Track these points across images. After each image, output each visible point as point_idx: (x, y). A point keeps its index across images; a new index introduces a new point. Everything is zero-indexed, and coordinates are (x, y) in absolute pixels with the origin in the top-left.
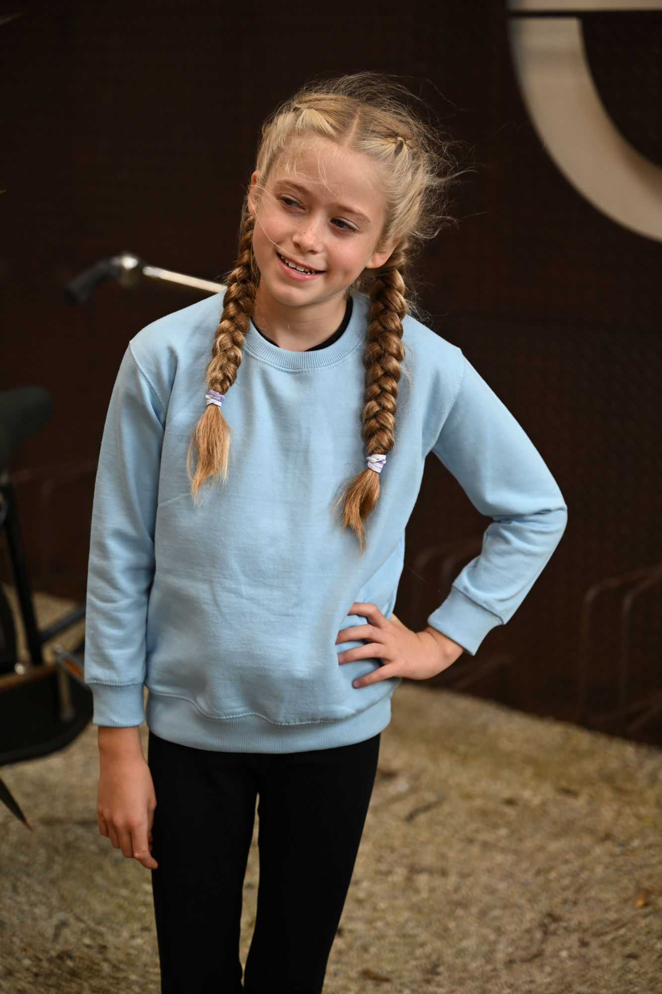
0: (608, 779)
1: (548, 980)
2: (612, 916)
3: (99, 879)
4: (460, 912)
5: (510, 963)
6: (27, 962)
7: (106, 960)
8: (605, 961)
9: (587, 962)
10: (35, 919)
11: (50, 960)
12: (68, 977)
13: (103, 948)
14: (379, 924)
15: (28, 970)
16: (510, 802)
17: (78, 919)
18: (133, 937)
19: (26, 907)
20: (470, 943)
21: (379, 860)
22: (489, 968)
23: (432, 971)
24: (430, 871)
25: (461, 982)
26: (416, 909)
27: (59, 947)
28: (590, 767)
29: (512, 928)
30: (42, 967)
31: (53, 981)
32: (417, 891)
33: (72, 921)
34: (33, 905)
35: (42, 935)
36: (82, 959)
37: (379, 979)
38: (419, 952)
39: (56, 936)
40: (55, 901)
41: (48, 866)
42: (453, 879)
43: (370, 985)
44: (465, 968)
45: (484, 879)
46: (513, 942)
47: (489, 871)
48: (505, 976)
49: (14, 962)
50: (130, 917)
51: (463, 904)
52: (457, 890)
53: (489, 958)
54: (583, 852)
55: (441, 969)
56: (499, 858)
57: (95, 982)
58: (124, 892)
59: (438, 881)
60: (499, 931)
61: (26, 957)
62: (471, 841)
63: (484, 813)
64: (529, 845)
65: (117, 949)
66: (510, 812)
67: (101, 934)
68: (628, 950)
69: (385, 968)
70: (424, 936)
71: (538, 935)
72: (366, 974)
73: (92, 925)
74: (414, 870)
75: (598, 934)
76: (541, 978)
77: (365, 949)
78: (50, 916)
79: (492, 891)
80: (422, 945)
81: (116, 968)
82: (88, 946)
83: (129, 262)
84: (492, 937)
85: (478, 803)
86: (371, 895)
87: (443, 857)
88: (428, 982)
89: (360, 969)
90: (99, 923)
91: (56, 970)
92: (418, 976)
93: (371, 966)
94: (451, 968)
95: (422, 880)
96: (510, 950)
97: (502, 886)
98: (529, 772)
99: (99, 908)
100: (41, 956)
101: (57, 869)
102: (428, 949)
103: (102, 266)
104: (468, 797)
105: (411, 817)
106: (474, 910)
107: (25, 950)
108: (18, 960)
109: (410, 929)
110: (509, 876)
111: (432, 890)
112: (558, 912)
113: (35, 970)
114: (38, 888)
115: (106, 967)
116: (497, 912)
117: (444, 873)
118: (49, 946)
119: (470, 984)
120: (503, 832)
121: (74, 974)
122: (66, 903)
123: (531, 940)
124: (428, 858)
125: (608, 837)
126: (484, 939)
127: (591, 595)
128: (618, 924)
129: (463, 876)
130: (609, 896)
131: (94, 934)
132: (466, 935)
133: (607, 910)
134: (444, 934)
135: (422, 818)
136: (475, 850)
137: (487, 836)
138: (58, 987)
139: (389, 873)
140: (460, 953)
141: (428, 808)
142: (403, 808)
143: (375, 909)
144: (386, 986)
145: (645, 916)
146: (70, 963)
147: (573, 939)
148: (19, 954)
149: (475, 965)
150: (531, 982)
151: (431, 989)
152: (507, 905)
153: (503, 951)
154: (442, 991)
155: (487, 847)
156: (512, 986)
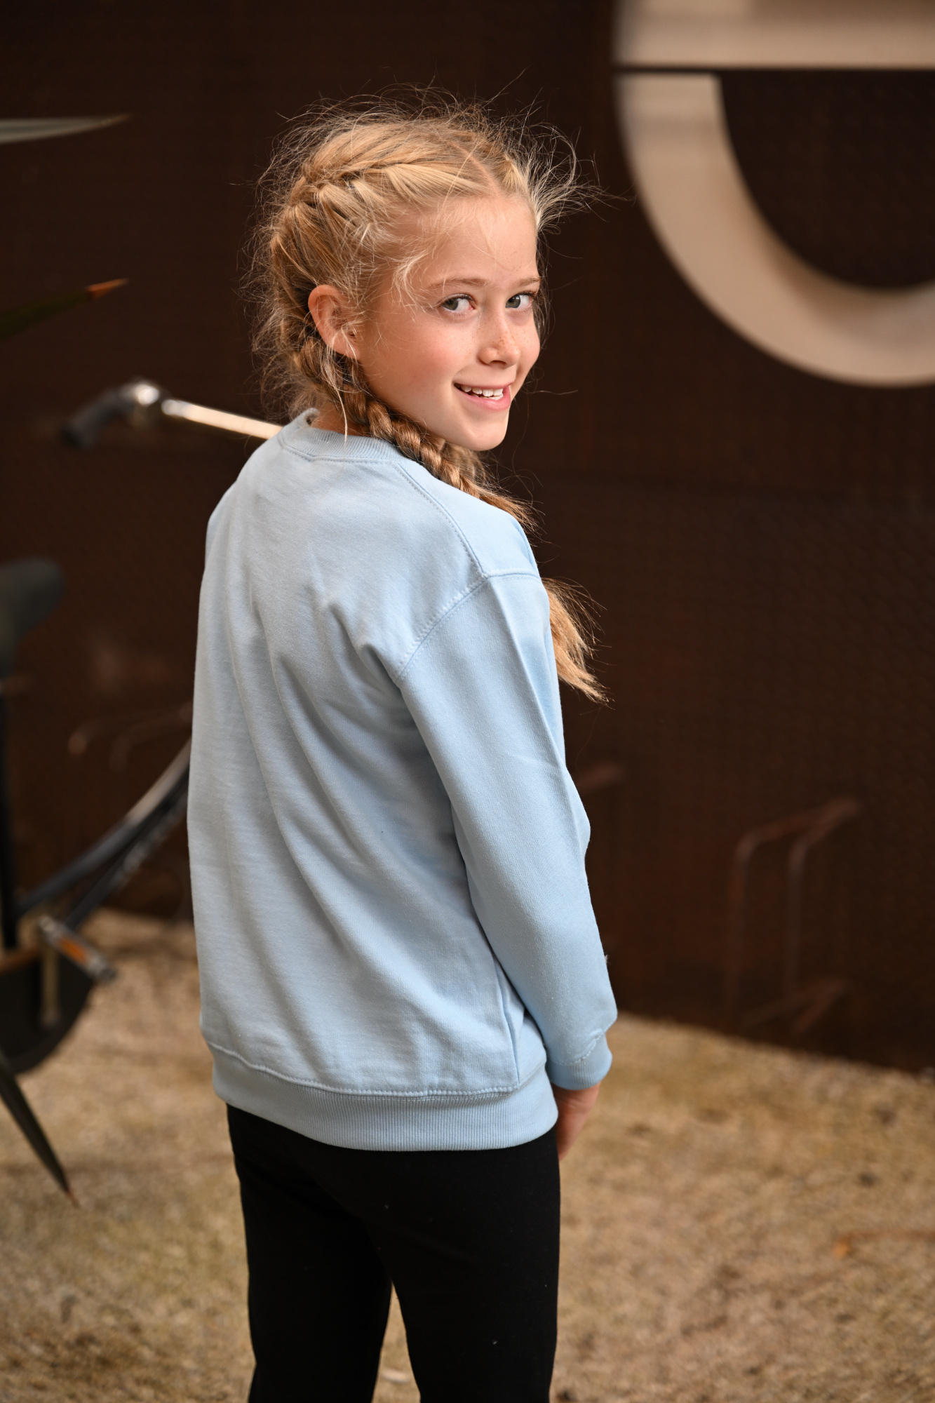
0: (762, 1097)
1: (745, 1350)
2: (806, 1269)
3: (104, 1240)
4: (605, 1271)
5: (687, 1332)
6: (36, 1350)
7: (145, 1343)
8: (811, 1324)
9: (788, 1328)
10: (30, 1295)
11: (68, 1346)
12: (99, 1367)
13: (136, 1329)
15: (39, 1359)
16: (640, 1130)
17: (89, 1293)
18: (171, 1313)
19: (11, 1280)
20: (628, 1308)
22: (660, 1339)
23: (585, 1345)
25: (628, 1357)
27: (74, 1330)
28: (734, 1083)
29: (680, 1288)
30: (57, 1356)
31: (77, 1372)
33: (81, 1296)
34: (20, 1277)
35: (46, 1315)
36: (109, 1344)
39: (66, 1315)
40: (50, 1270)
41: (29, 1226)
42: (584, 1231)
44: (628, 1340)
45: (628, 1228)
46: (684, 1306)
47: (633, 1218)
48: (685, 1349)
49: (18, 1351)
50: (161, 1289)
51: (608, 1259)
52: (594, 1241)
53: (657, 1324)
54: (750, 1191)
55: (600, 1342)
56: (641, 1202)
57: (138, 1372)
58: (144, 1257)
60: (663, 1292)
61: (32, 1340)
62: (596, 1181)
63: (606, 1146)
64: (677, 1182)
65: (155, 1330)
66: (643, 1144)
67: (127, 1311)
68: (841, 1309)
71: (715, 1296)
73: (112, 1301)
75: (795, 1292)
76: (734, 1349)
78: (48, 1291)
79: (639, 1242)
80: (565, 1312)
81: (160, 1352)
82: (114, 1328)
83: (146, 394)
84: (654, 1299)
85: (596, 1132)
88: (583, 1358)
90: (120, 1296)
91: (77, 1358)
92: (570, 1351)
94: (612, 1340)
96: (684, 1313)
97: (654, 1236)
98: (653, 1092)
99: (115, 1279)
100: (53, 1341)
101: (42, 1230)
103: (108, 399)
106: (624, 1266)
107: (27, 1334)
108: (24, 1348)
110: (658, 1223)
112: (737, 1265)
113: (50, 1358)
114: (22, 1256)
115: (147, 1353)
116: (652, 1270)
118: (59, 1327)
119: (644, 1360)
120: (636, 1170)
121: (105, 1363)
122: (66, 1272)
123: (707, 1301)
125: (776, 1171)
126: (644, 1304)
127: (746, 848)
128: (817, 1279)
129: (601, 1224)
130: (799, 1243)
131: (119, 1312)
132: (620, 1299)
133: (798, 1261)
136: (605, 1192)
138: (88, 1379)
140: (619, 1321)
145: (854, 1266)
146: (95, 1350)
147: (763, 1300)
148: (20, 1339)
149: (642, 1335)
150: (719, 1353)
151: (590, 1366)
152: (666, 1260)
153: (674, 1319)
154: (606, 1369)
155: (621, 1188)
156: (699, 1360)
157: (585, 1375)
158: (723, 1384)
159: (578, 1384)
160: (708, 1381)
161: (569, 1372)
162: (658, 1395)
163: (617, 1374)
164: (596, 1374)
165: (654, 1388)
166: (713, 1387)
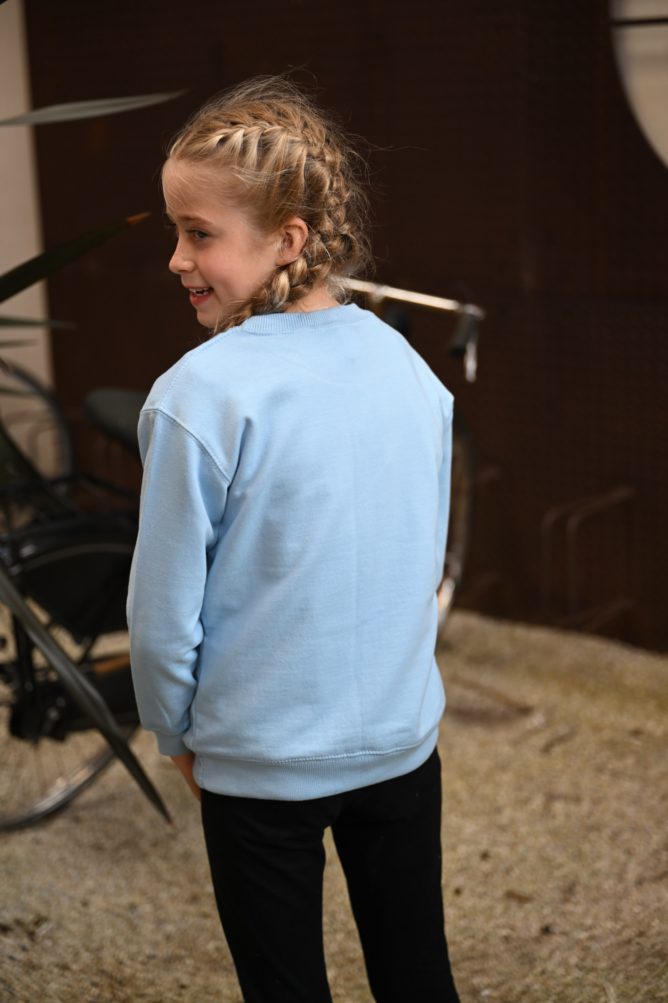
4: (593, 836)
5: (640, 882)
14: (521, 849)
16: (637, 733)
20: (603, 864)
21: (520, 788)
22: (620, 888)
23: (569, 891)
24: (565, 798)
25: (596, 901)
26: (554, 833)
29: (641, 850)
32: (554, 817)
37: (522, 899)
38: (557, 873)
42: (585, 806)
43: (514, 905)
44: (598, 888)
45: (614, 805)
46: (642, 863)
47: (619, 797)
48: (635, 895)
51: (597, 828)
52: (590, 814)
53: (621, 877)
55: (578, 888)
56: (627, 785)
59: (572, 808)
60: (629, 853)
62: (600, 770)
63: (612, 744)
64: (654, 772)
66: (637, 743)
69: (527, 889)
70: (561, 858)
72: (511, 895)
74: (551, 797)
77: (508, 871)
79: (621, 815)
80: (560, 866)
84: (623, 858)
85: (607, 735)
86: (513, 822)
87: (576, 785)
88: (566, 900)
89: (505, 888)
92: (557, 895)
93: (514, 886)
94: (587, 888)
95: (558, 807)
96: (640, 869)
97: (631, 811)
98: (651, 705)
102: (565, 870)
104: (597, 729)
105: (547, 749)
106: (607, 832)
109: (549, 851)
110: (635, 801)
111: (568, 816)
116: (626, 836)
117: (577, 800)
119: (605, 904)
120: (630, 761)
123: (659, 860)
124: (563, 786)
126: (615, 861)
129: (596, 802)
132: (599, 857)
134: (579, 856)
135: (557, 750)
136: (605, 778)
137: (616, 764)
139: (527, 801)
140: (595, 874)
141: (561, 740)
142: (540, 741)
143: (515, 834)
144: (528, 906)
149: (608, 885)
150: (659, 900)
151: (569, 907)
152: (635, 829)
153: (633, 871)
154: (579, 909)
155: (616, 775)
156: (642, 904)
157: (564, 914)
158: (656, 923)
159: (558, 921)
160: (647, 920)
161: (553, 912)
162: (611, 931)
163: (586, 913)
164: (572, 913)
165: (609, 925)
166: (649, 925)
